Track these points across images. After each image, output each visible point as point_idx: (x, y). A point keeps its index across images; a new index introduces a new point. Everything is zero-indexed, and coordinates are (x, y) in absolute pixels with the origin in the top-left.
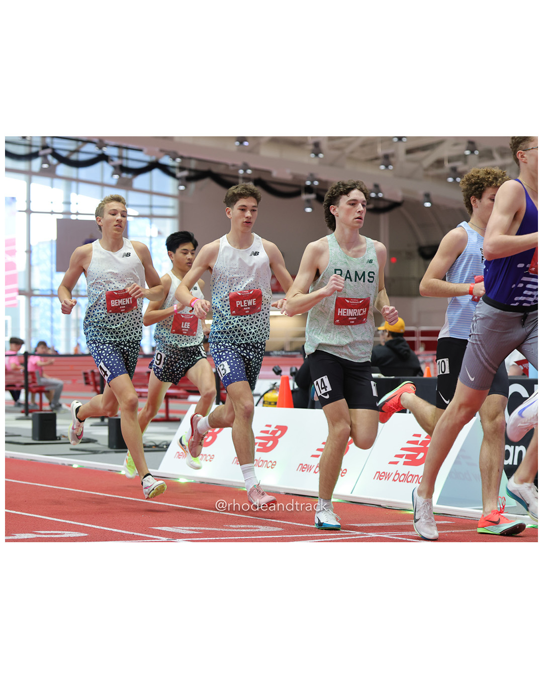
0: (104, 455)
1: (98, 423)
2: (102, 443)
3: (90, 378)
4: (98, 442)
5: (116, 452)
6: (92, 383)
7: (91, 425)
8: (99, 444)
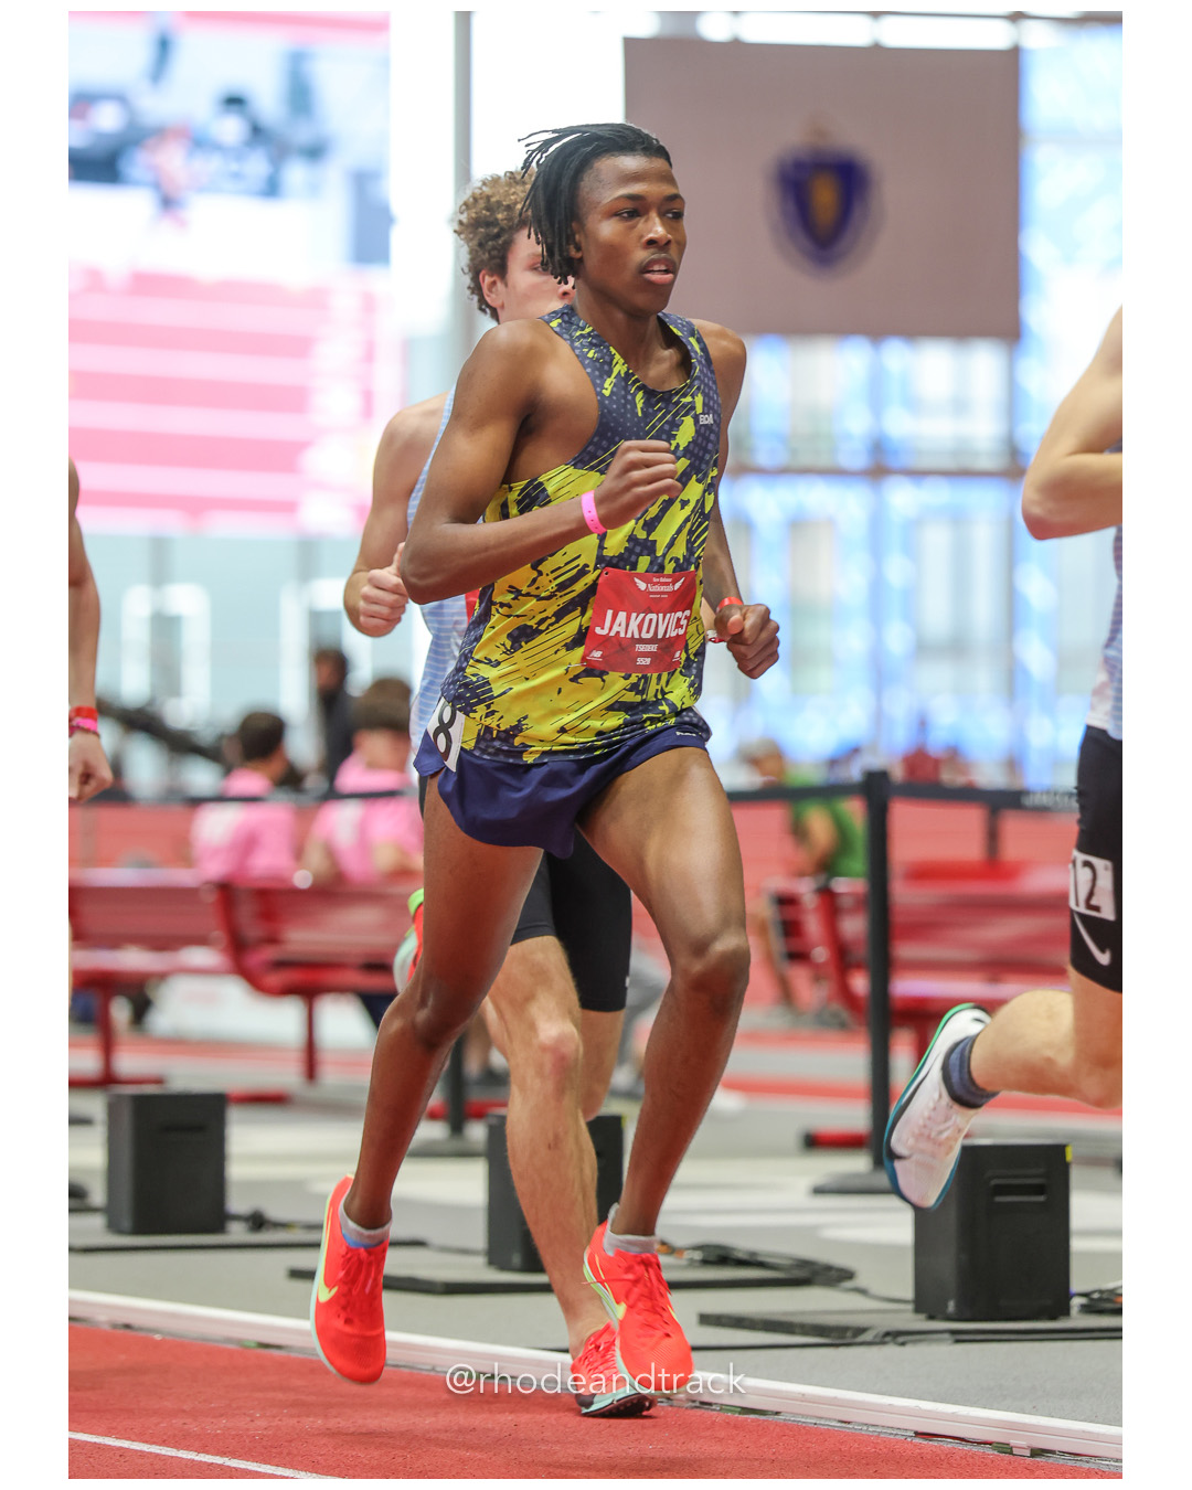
0: (891, 1350)
1: (857, 1175)
2: (876, 1287)
3: (813, 926)
4: (860, 1281)
5: (959, 1337)
6: (821, 954)
7: (819, 1191)
8: (862, 1292)
